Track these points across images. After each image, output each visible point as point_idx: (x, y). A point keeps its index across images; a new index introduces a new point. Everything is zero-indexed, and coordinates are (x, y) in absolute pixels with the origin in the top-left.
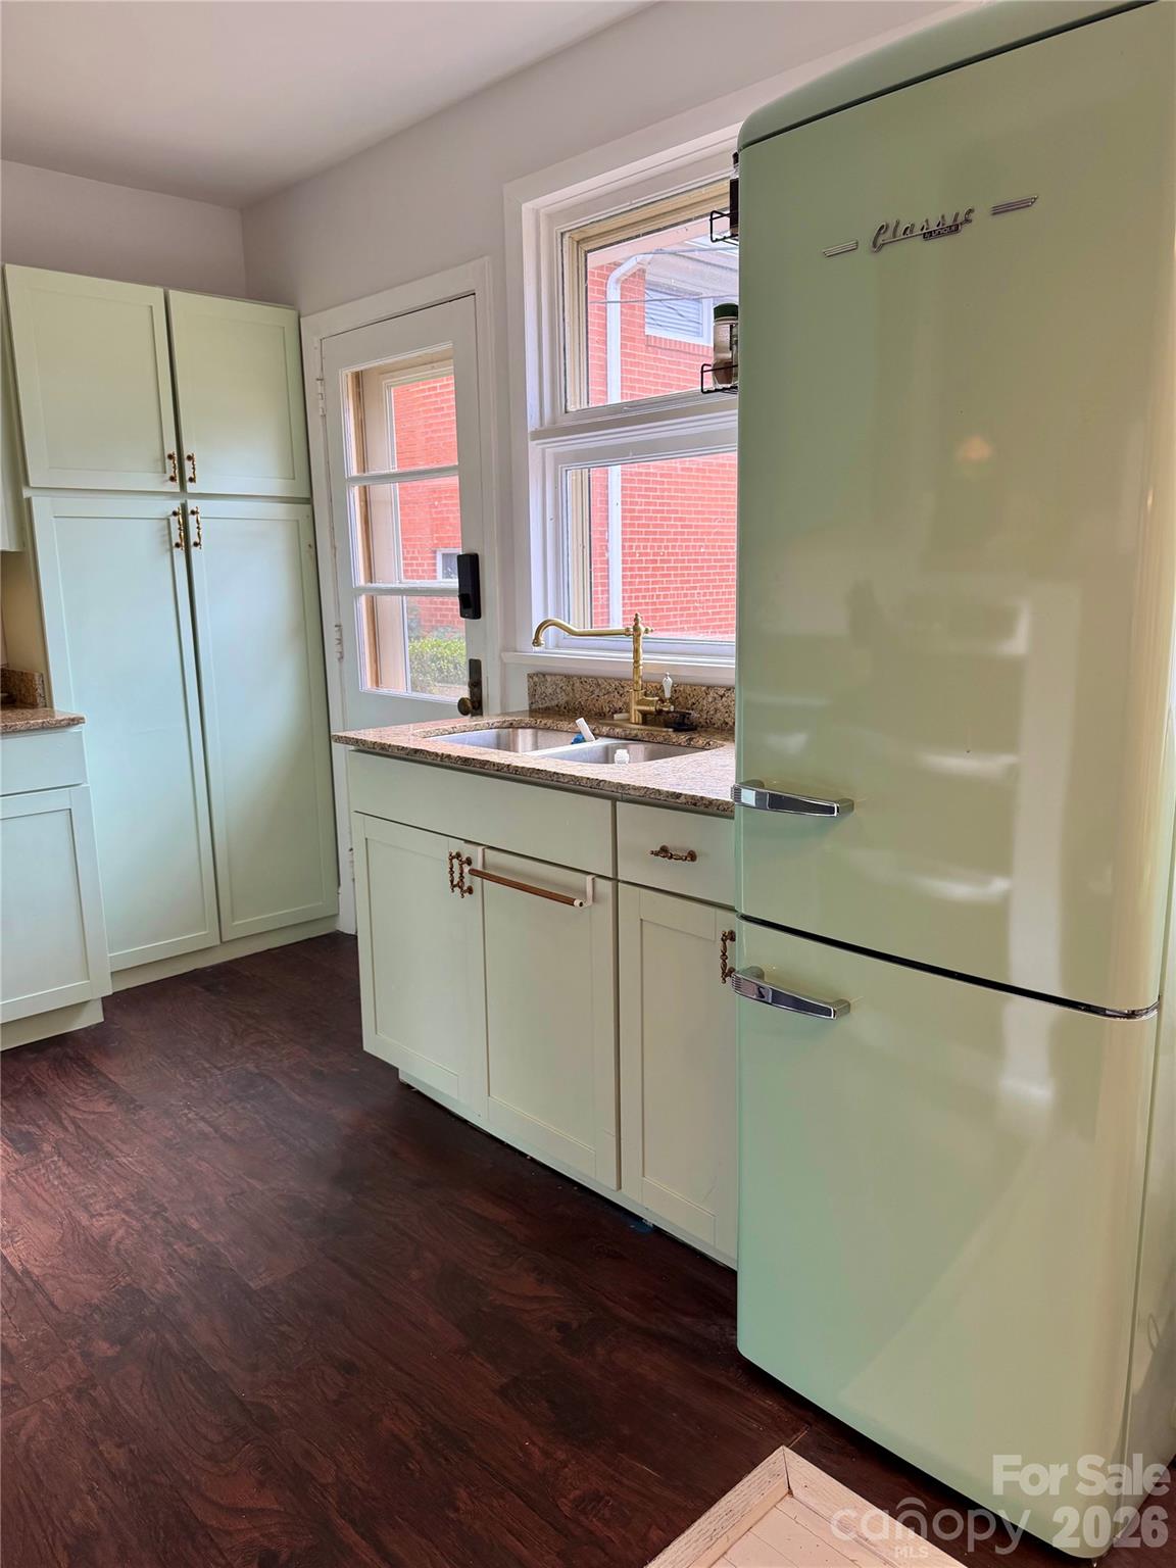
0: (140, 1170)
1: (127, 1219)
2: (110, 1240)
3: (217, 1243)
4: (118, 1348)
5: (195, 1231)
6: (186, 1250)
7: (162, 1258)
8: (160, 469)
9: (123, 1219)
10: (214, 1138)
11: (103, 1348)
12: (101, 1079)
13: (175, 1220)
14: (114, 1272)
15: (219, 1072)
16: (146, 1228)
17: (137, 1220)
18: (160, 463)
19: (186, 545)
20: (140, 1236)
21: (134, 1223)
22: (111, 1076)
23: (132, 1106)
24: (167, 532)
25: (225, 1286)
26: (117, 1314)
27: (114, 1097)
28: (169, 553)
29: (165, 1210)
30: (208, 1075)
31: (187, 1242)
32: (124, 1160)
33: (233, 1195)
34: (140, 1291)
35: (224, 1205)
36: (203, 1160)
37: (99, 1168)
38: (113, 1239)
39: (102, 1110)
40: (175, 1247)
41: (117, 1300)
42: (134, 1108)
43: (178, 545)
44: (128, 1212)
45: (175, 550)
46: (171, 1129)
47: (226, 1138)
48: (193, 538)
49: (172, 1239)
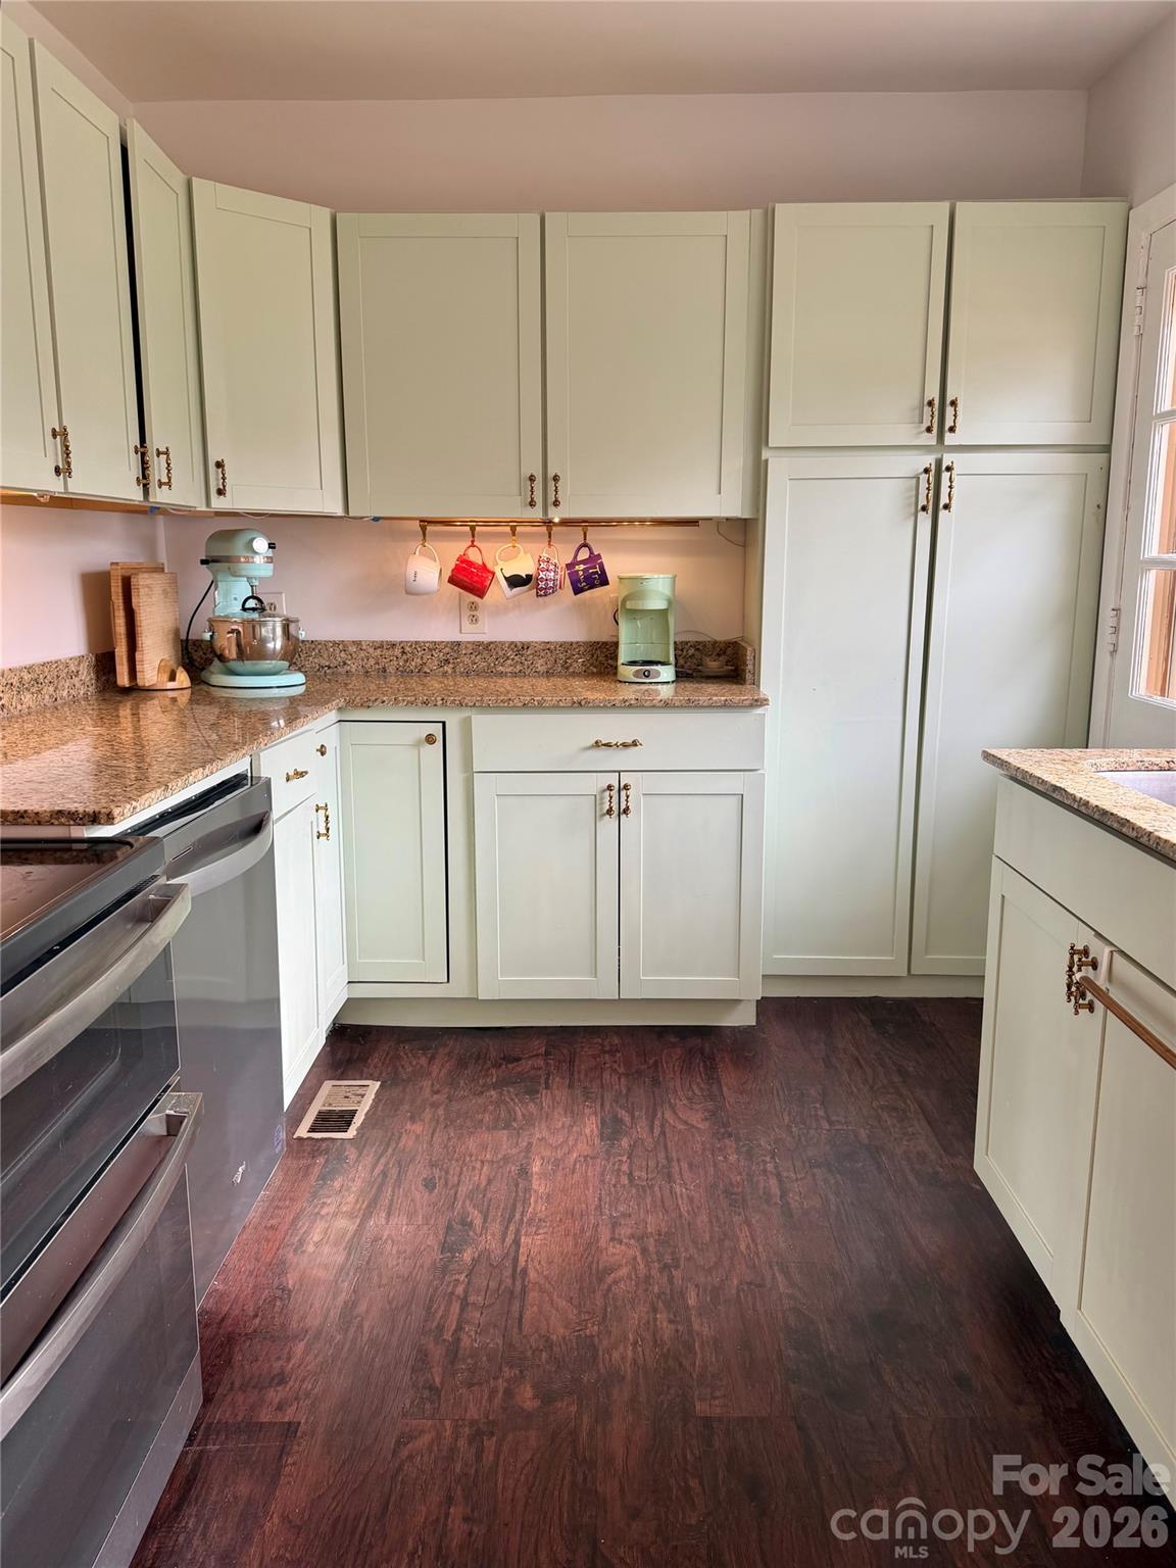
0: (684, 1209)
1: (639, 1259)
2: (609, 1274)
3: (698, 1334)
4: (537, 1403)
5: (687, 1308)
6: (665, 1324)
7: (639, 1322)
8: (917, 419)
9: (635, 1258)
10: (776, 1204)
11: (526, 1397)
12: (715, 1088)
13: (678, 1282)
14: (590, 1313)
15: (827, 1127)
16: (648, 1278)
17: (647, 1264)
18: (917, 412)
19: (935, 507)
20: (637, 1285)
21: (642, 1266)
22: (725, 1089)
23: (722, 1130)
24: (914, 493)
25: (672, 1391)
26: (562, 1364)
27: (714, 1113)
28: (913, 518)
29: (677, 1267)
30: (814, 1125)
31: (672, 1316)
32: (678, 1190)
33: (750, 1284)
34: (595, 1348)
35: (734, 1292)
36: (749, 1225)
37: (651, 1187)
38: (612, 1275)
39: (695, 1123)
40: (658, 1316)
41: (572, 1348)
42: (723, 1134)
43: (924, 508)
44: (644, 1251)
45: (921, 514)
46: (740, 1174)
47: (787, 1211)
48: (944, 500)
49: (660, 1305)
